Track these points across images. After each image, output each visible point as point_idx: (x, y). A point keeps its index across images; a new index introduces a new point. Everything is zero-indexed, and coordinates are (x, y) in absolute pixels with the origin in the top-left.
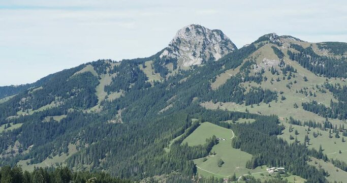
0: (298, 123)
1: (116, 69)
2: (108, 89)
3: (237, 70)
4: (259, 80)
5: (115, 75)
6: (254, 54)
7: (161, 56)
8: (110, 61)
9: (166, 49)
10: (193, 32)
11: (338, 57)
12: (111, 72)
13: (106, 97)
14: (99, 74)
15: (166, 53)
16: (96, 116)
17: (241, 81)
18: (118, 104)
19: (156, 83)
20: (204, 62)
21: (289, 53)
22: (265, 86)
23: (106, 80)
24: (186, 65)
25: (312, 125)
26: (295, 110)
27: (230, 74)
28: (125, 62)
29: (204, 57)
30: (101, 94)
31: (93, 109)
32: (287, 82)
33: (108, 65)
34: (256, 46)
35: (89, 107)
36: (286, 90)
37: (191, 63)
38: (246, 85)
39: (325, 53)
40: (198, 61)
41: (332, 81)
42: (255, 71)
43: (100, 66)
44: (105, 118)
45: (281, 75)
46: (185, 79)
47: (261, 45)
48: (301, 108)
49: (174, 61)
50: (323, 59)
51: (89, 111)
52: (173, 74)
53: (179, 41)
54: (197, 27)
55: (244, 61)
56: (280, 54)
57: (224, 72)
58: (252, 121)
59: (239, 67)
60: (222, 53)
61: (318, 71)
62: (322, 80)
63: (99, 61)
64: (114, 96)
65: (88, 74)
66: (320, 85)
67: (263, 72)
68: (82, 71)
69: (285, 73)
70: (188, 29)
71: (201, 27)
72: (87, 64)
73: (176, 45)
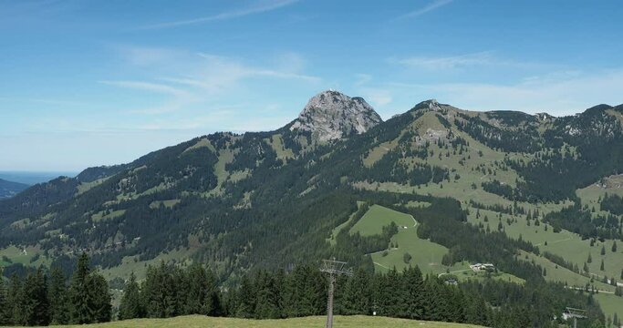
0: (482, 207)
1: (238, 144)
2: (230, 168)
3: (395, 143)
4: (423, 155)
5: (237, 151)
6: (414, 124)
7: (292, 129)
8: (230, 133)
9: (298, 120)
10: (330, 100)
11: (513, 129)
12: (232, 147)
13: (229, 178)
14: (218, 149)
15: (297, 124)
16: (218, 201)
17: (401, 157)
18: (244, 185)
19: (289, 161)
20: (344, 135)
21: (456, 122)
22: (432, 161)
23: (227, 157)
24: (323, 139)
25: (498, 209)
26: (475, 192)
27: (385, 148)
28: (249, 135)
29: (344, 130)
30: (222, 175)
31: (213, 192)
32: (458, 158)
33: (228, 139)
34: (414, 114)
35: (207, 189)
36: (458, 167)
37: (329, 136)
38: (408, 161)
39: (496, 123)
40: (338, 135)
41: (513, 157)
42: (418, 143)
43: (219, 139)
44: (230, 203)
45: (451, 149)
46: (328, 155)
47: (420, 114)
48: (480, 189)
49: (308, 134)
50: (497, 130)
51: (208, 195)
52: (309, 149)
53: (313, 110)
54: (334, 94)
55: (403, 132)
56: (446, 124)
57: (377, 145)
58: (427, 204)
59: (397, 140)
60: (366, 125)
61: (493, 144)
62: (500, 155)
63: (216, 133)
64: (238, 176)
65: (205, 149)
66: (499, 161)
67: (428, 144)
68: (196, 146)
69: (455, 146)
70: (322, 96)
71: (339, 94)
72: (202, 137)
73: (309, 115)
